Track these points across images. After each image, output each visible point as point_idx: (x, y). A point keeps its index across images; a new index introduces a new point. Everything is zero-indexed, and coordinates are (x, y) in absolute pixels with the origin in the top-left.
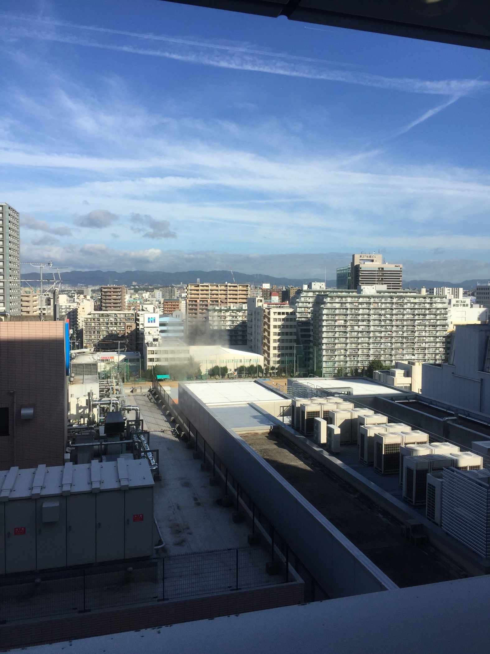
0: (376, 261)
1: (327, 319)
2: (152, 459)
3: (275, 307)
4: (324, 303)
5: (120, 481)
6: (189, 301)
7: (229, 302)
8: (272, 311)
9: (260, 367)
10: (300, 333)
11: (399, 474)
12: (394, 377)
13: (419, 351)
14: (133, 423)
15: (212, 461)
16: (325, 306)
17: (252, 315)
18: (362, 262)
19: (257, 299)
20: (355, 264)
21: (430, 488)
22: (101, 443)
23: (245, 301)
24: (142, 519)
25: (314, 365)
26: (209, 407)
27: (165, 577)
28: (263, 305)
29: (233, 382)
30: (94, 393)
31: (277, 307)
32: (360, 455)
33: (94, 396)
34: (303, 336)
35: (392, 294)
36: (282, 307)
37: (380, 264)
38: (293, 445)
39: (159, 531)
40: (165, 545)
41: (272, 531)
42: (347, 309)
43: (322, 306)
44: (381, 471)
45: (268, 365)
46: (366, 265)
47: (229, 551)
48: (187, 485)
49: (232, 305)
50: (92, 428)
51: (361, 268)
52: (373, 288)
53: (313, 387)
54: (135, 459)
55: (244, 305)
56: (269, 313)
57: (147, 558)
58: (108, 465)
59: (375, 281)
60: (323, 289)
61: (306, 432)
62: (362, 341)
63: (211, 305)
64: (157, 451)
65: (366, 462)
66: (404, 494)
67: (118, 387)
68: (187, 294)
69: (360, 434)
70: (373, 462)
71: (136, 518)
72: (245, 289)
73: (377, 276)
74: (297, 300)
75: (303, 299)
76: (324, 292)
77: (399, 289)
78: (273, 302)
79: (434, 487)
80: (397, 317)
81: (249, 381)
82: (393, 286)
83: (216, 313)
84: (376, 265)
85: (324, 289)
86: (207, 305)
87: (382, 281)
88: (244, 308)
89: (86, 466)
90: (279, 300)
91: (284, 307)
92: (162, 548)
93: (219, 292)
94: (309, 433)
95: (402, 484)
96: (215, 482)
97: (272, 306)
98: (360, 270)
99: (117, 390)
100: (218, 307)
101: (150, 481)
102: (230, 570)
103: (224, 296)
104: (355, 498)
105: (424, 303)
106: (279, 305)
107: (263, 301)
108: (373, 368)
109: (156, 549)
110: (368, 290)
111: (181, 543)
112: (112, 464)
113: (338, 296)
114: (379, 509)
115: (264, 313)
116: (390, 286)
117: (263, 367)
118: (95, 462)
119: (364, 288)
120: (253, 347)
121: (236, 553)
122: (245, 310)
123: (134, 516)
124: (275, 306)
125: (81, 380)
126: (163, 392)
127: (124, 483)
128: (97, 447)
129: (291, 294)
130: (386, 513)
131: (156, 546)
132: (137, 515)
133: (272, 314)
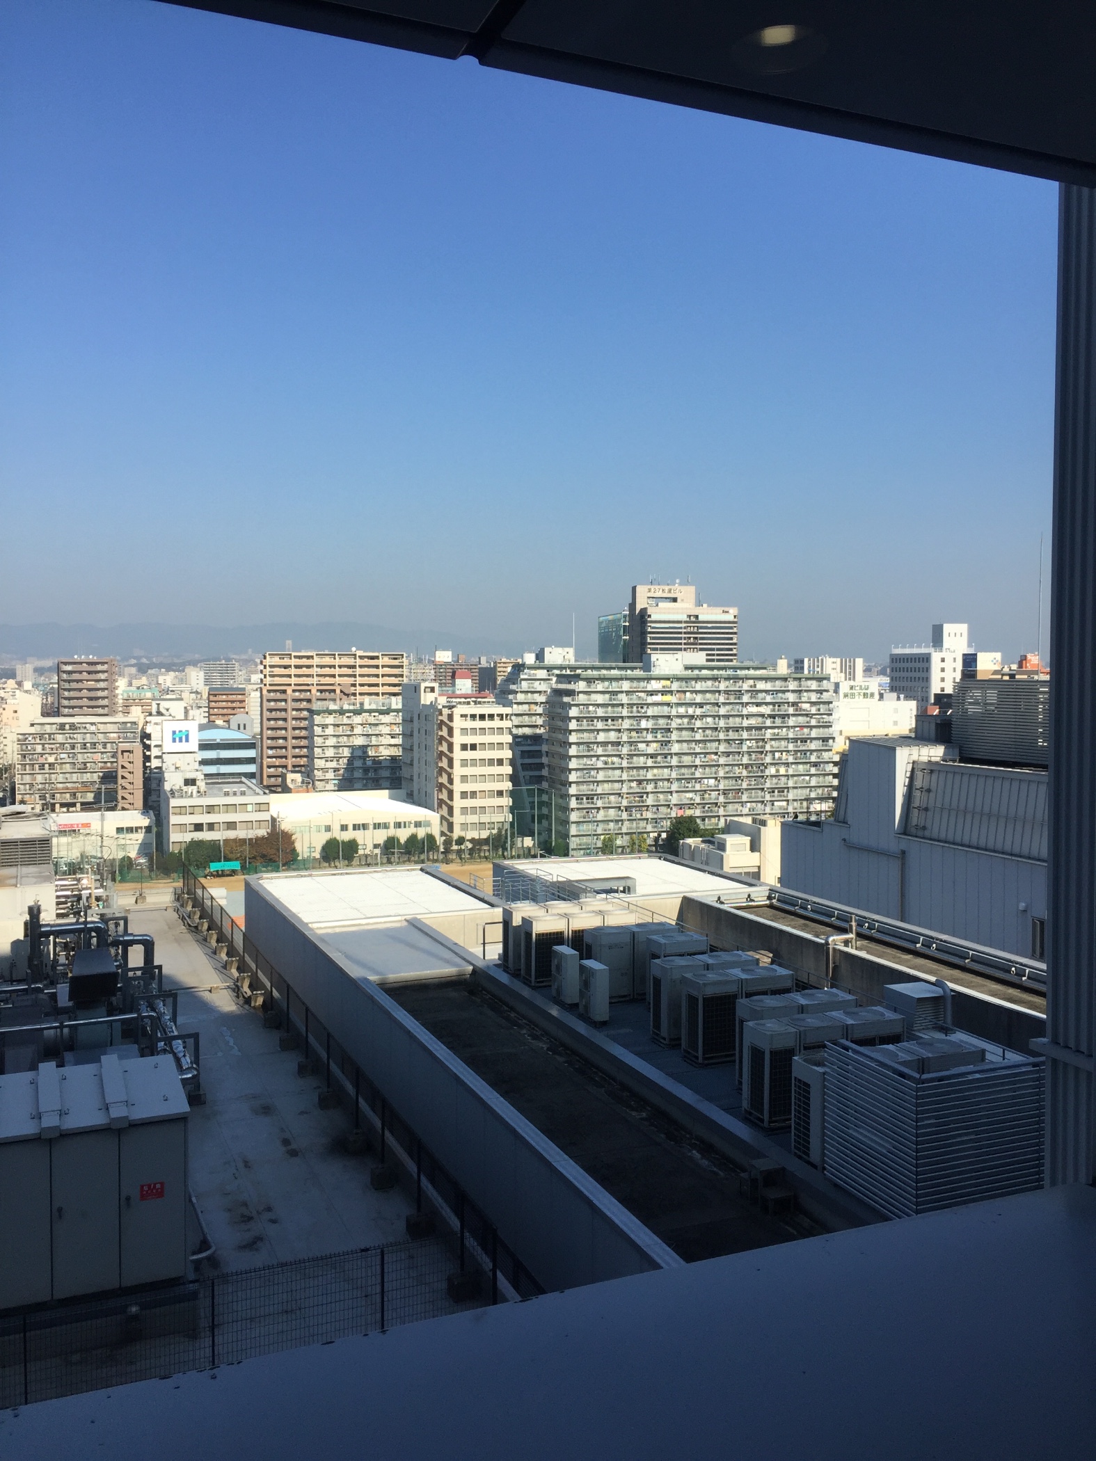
0: (682, 600)
1: (579, 728)
2: (184, 1056)
3: (464, 703)
4: (571, 693)
5: (107, 1109)
6: (269, 691)
7: (360, 694)
8: (457, 712)
9: (430, 838)
10: (519, 762)
11: (734, 1061)
12: (722, 853)
13: (774, 796)
14: (139, 973)
15: (324, 1055)
16: (573, 700)
17: (412, 721)
18: (652, 602)
19: (423, 685)
20: (639, 607)
21: (800, 1088)
22: (61, 1023)
23: (396, 690)
24: (160, 1194)
25: (551, 830)
26: (320, 932)
27: (215, 1323)
28: (436, 698)
29: (370, 872)
30: (42, 908)
31: (468, 703)
32: (652, 1024)
33: (42, 916)
34: (525, 767)
35: (716, 672)
36: (480, 703)
37: (691, 606)
38: (506, 1008)
39: (202, 1219)
40: (214, 1253)
41: (460, 1201)
42: (622, 705)
43: (566, 699)
44: (697, 1058)
45: (448, 834)
46: (661, 608)
47: (363, 1253)
48: (266, 1110)
49: (367, 699)
50: (39, 990)
51: (650, 616)
52: (677, 660)
53: (548, 878)
54: (142, 1056)
55: (393, 698)
56: (450, 717)
57: (174, 1282)
58: (79, 1074)
59: (681, 644)
60: (569, 661)
61: (536, 978)
62: (655, 775)
63: (317, 699)
64: (196, 1036)
65: (664, 1039)
66: (745, 1104)
67: (100, 892)
68: (262, 676)
69: (652, 977)
70: (679, 1039)
71: (147, 1191)
72: (396, 662)
73: (685, 633)
74: (513, 687)
75: (525, 685)
76: (573, 668)
77: (731, 660)
78: (458, 692)
79: (808, 1086)
80: (727, 721)
81: (408, 870)
82: (718, 655)
83: (330, 720)
84: (682, 609)
85: (572, 662)
86: (309, 701)
87: (696, 644)
88: (394, 707)
89: (28, 1075)
90: (472, 687)
91: (484, 702)
92: (209, 1258)
93: (337, 671)
94: (542, 982)
95: (740, 1083)
96: (331, 1098)
97: (458, 700)
98: (649, 619)
99: (98, 899)
100: (336, 705)
101: (180, 1105)
102: (366, 1296)
103: (351, 680)
104: (642, 1119)
105: (784, 692)
106: (474, 699)
107: (437, 689)
108: (680, 834)
109: (193, 1261)
110: (666, 663)
111: (252, 1244)
112: (89, 1069)
113: (602, 677)
114: (693, 1141)
115: (440, 718)
116: (713, 655)
117: (440, 840)
118: (48, 1068)
119: (657, 660)
120: (415, 793)
121: (379, 1257)
122: (397, 711)
123: (142, 1187)
124: (463, 700)
125: (12, 878)
126: (208, 903)
127: (117, 1112)
128: (52, 1032)
129: (498, 674)
130: (707, 1148)
131: (194, 1253)
132: (149, 1186)
133: (456, 718)
